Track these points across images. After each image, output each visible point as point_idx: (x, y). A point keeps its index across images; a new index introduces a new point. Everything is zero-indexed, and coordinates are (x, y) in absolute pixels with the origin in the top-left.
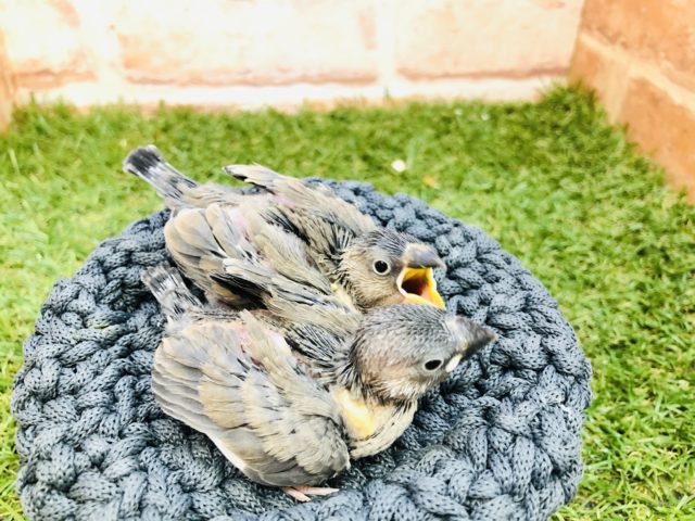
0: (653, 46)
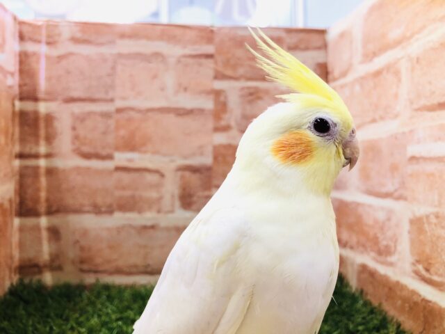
0: (364, 246)
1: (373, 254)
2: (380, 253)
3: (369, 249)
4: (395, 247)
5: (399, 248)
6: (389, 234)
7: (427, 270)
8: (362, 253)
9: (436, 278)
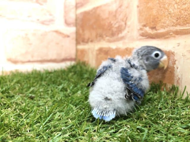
1: (107, 38)
2: (113, 35)
3: (105, 36)
4: (126, 24)
5: (129, 23)
6: (121, 17)
7: (153, 28)
8: (99, 41)
9: (162, 31)
